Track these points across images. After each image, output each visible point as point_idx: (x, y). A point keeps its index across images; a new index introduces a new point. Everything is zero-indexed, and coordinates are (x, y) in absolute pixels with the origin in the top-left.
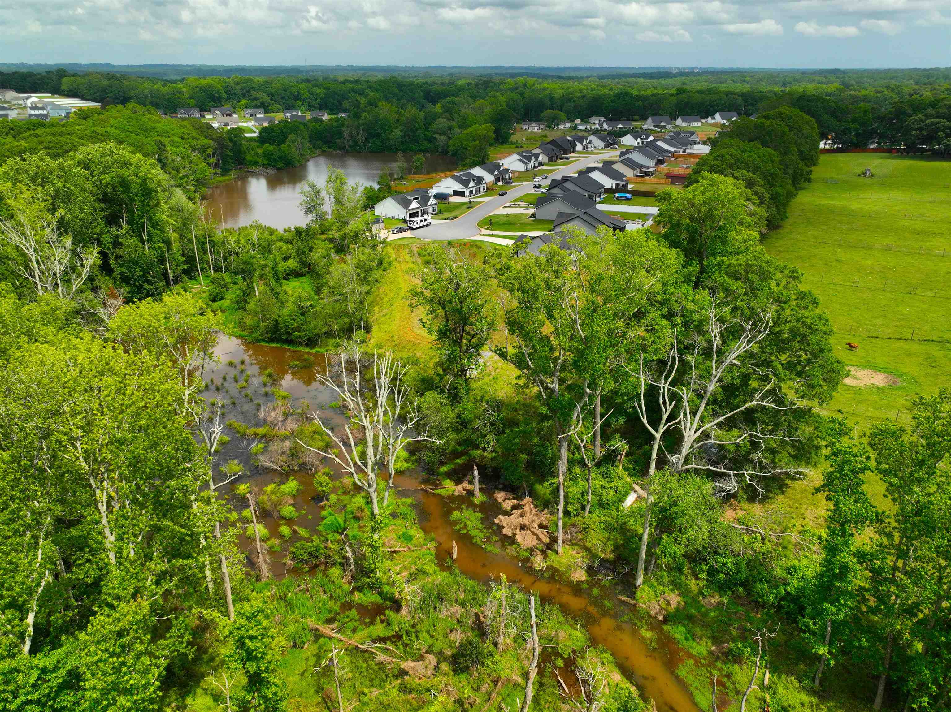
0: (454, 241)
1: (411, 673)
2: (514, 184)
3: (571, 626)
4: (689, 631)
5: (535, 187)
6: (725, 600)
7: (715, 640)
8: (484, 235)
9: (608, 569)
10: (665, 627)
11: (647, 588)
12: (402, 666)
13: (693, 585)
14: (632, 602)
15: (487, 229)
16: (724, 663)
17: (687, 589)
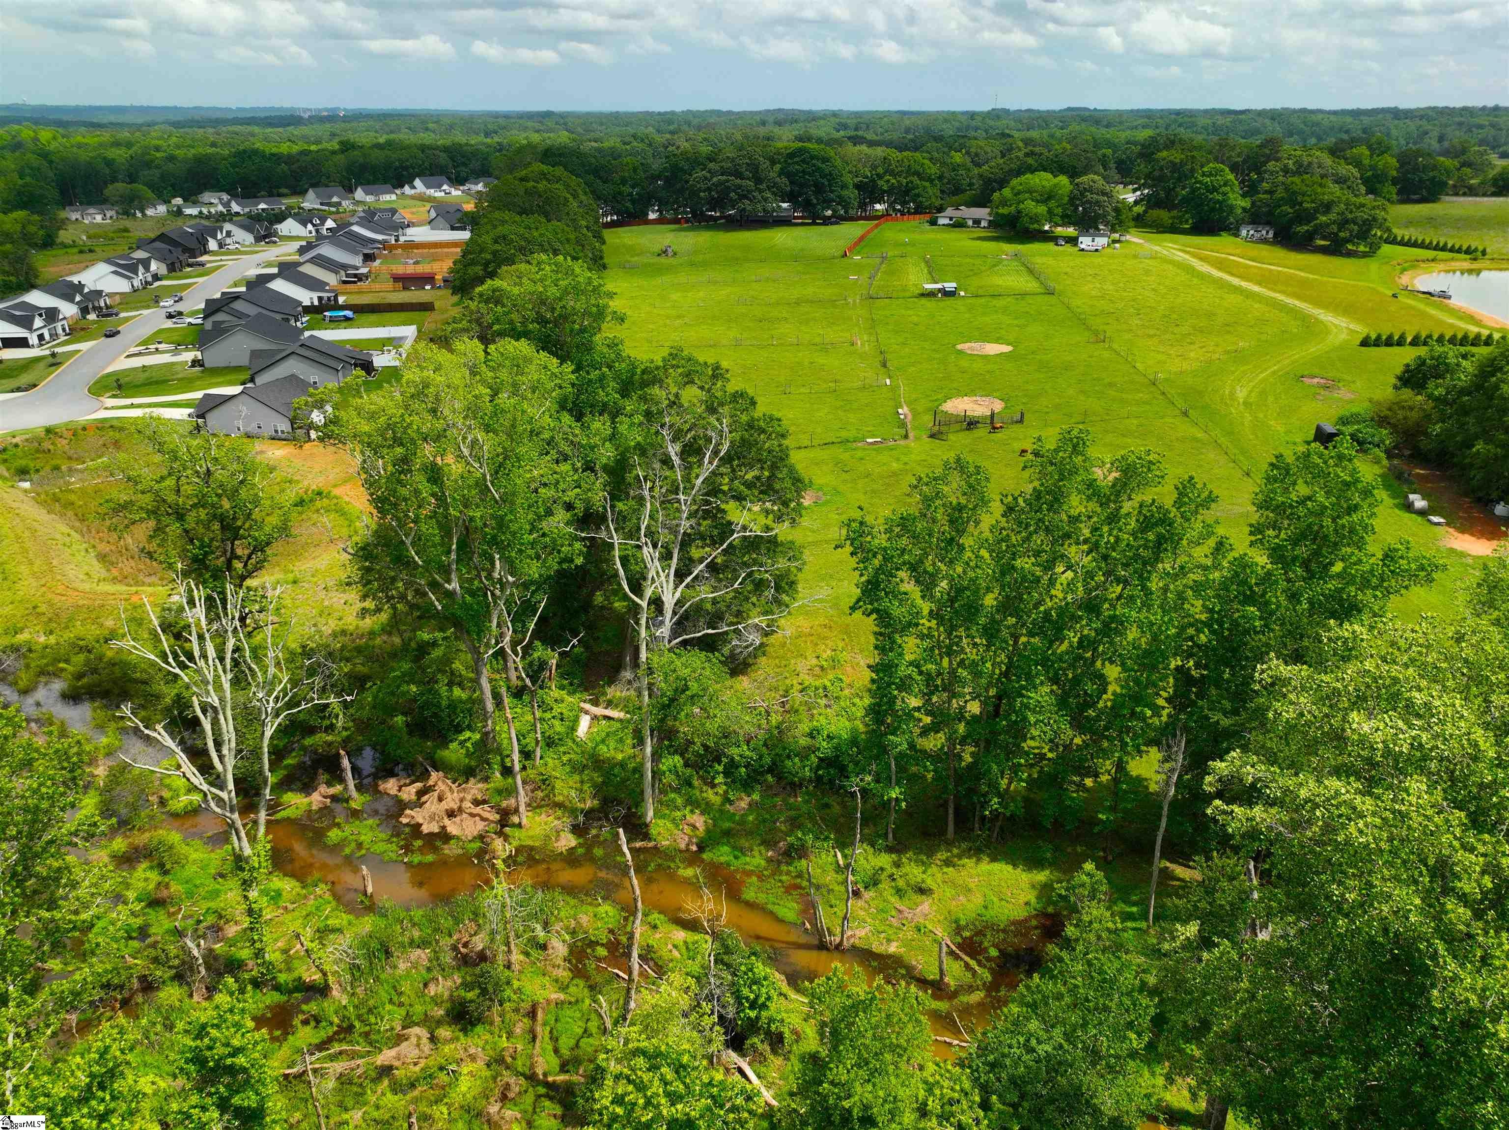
0: (57, 426)
1: (396, 1063)
2: (123, 315)
3: (590, 904)
4: (734, 848)
5: (170, 316)
6: (756, 797)
7: (768, 843)
8: (113, 408)
9: (600, 819)
10: (705, 856)
11: (661, 822)
12: (379, 1063)
13: (712, 796)
14: (651, 844)
15: (114, 396)
16: (788, 864)
17: (707, 804)
